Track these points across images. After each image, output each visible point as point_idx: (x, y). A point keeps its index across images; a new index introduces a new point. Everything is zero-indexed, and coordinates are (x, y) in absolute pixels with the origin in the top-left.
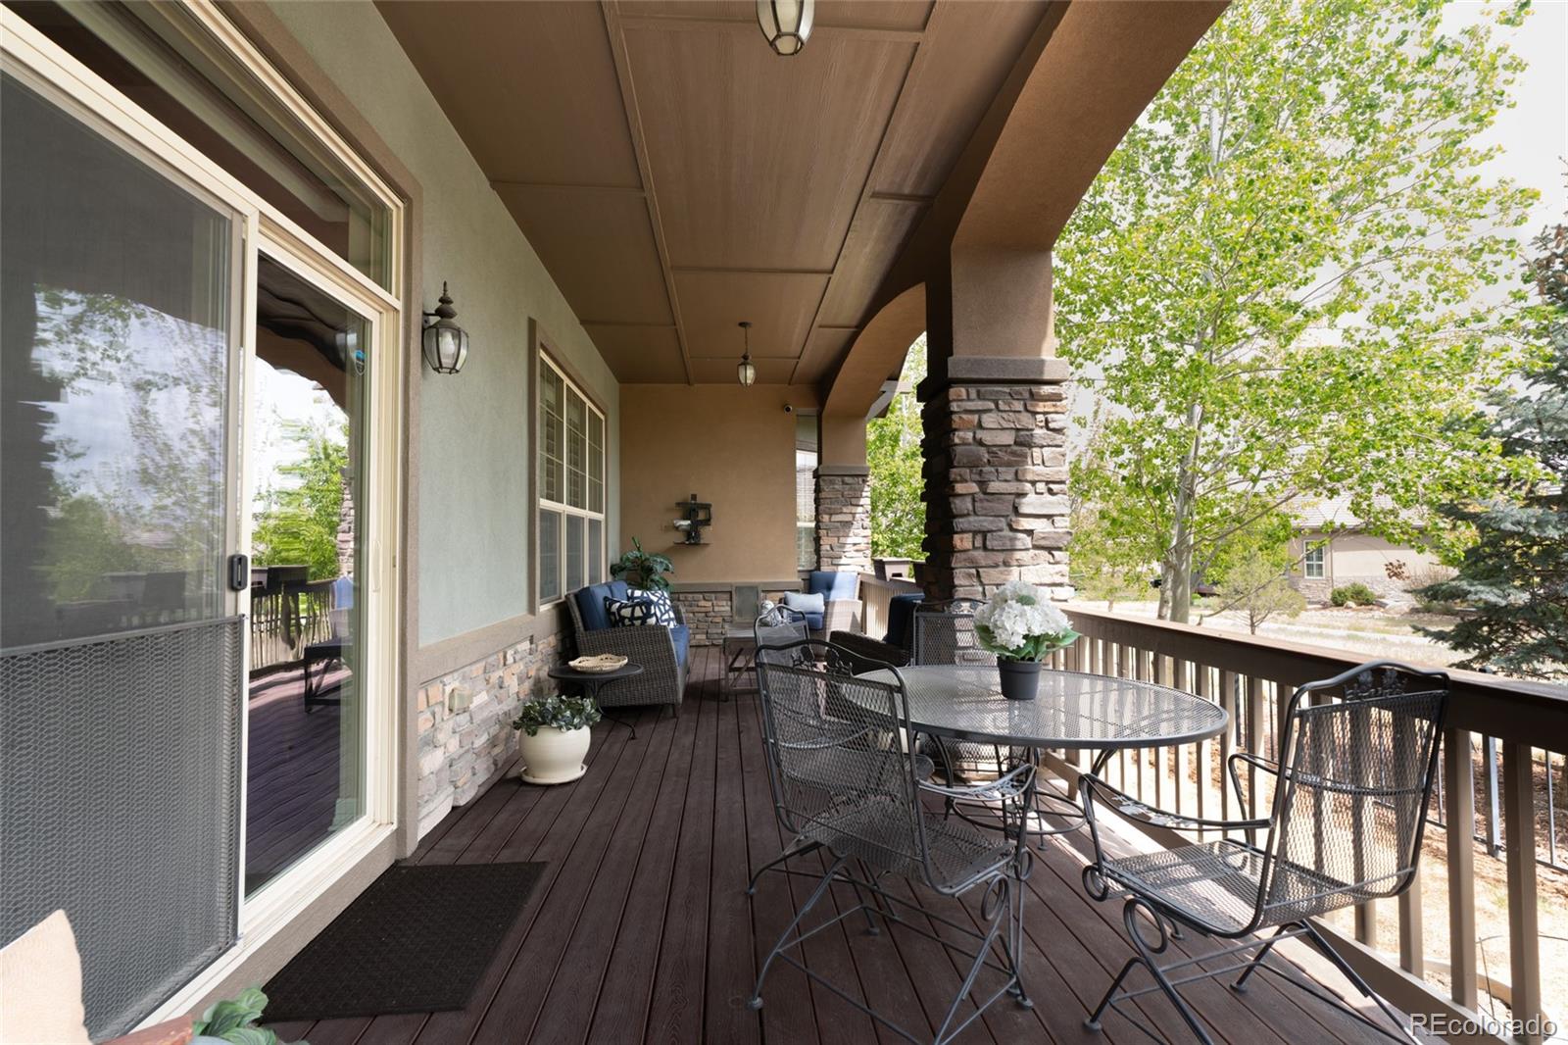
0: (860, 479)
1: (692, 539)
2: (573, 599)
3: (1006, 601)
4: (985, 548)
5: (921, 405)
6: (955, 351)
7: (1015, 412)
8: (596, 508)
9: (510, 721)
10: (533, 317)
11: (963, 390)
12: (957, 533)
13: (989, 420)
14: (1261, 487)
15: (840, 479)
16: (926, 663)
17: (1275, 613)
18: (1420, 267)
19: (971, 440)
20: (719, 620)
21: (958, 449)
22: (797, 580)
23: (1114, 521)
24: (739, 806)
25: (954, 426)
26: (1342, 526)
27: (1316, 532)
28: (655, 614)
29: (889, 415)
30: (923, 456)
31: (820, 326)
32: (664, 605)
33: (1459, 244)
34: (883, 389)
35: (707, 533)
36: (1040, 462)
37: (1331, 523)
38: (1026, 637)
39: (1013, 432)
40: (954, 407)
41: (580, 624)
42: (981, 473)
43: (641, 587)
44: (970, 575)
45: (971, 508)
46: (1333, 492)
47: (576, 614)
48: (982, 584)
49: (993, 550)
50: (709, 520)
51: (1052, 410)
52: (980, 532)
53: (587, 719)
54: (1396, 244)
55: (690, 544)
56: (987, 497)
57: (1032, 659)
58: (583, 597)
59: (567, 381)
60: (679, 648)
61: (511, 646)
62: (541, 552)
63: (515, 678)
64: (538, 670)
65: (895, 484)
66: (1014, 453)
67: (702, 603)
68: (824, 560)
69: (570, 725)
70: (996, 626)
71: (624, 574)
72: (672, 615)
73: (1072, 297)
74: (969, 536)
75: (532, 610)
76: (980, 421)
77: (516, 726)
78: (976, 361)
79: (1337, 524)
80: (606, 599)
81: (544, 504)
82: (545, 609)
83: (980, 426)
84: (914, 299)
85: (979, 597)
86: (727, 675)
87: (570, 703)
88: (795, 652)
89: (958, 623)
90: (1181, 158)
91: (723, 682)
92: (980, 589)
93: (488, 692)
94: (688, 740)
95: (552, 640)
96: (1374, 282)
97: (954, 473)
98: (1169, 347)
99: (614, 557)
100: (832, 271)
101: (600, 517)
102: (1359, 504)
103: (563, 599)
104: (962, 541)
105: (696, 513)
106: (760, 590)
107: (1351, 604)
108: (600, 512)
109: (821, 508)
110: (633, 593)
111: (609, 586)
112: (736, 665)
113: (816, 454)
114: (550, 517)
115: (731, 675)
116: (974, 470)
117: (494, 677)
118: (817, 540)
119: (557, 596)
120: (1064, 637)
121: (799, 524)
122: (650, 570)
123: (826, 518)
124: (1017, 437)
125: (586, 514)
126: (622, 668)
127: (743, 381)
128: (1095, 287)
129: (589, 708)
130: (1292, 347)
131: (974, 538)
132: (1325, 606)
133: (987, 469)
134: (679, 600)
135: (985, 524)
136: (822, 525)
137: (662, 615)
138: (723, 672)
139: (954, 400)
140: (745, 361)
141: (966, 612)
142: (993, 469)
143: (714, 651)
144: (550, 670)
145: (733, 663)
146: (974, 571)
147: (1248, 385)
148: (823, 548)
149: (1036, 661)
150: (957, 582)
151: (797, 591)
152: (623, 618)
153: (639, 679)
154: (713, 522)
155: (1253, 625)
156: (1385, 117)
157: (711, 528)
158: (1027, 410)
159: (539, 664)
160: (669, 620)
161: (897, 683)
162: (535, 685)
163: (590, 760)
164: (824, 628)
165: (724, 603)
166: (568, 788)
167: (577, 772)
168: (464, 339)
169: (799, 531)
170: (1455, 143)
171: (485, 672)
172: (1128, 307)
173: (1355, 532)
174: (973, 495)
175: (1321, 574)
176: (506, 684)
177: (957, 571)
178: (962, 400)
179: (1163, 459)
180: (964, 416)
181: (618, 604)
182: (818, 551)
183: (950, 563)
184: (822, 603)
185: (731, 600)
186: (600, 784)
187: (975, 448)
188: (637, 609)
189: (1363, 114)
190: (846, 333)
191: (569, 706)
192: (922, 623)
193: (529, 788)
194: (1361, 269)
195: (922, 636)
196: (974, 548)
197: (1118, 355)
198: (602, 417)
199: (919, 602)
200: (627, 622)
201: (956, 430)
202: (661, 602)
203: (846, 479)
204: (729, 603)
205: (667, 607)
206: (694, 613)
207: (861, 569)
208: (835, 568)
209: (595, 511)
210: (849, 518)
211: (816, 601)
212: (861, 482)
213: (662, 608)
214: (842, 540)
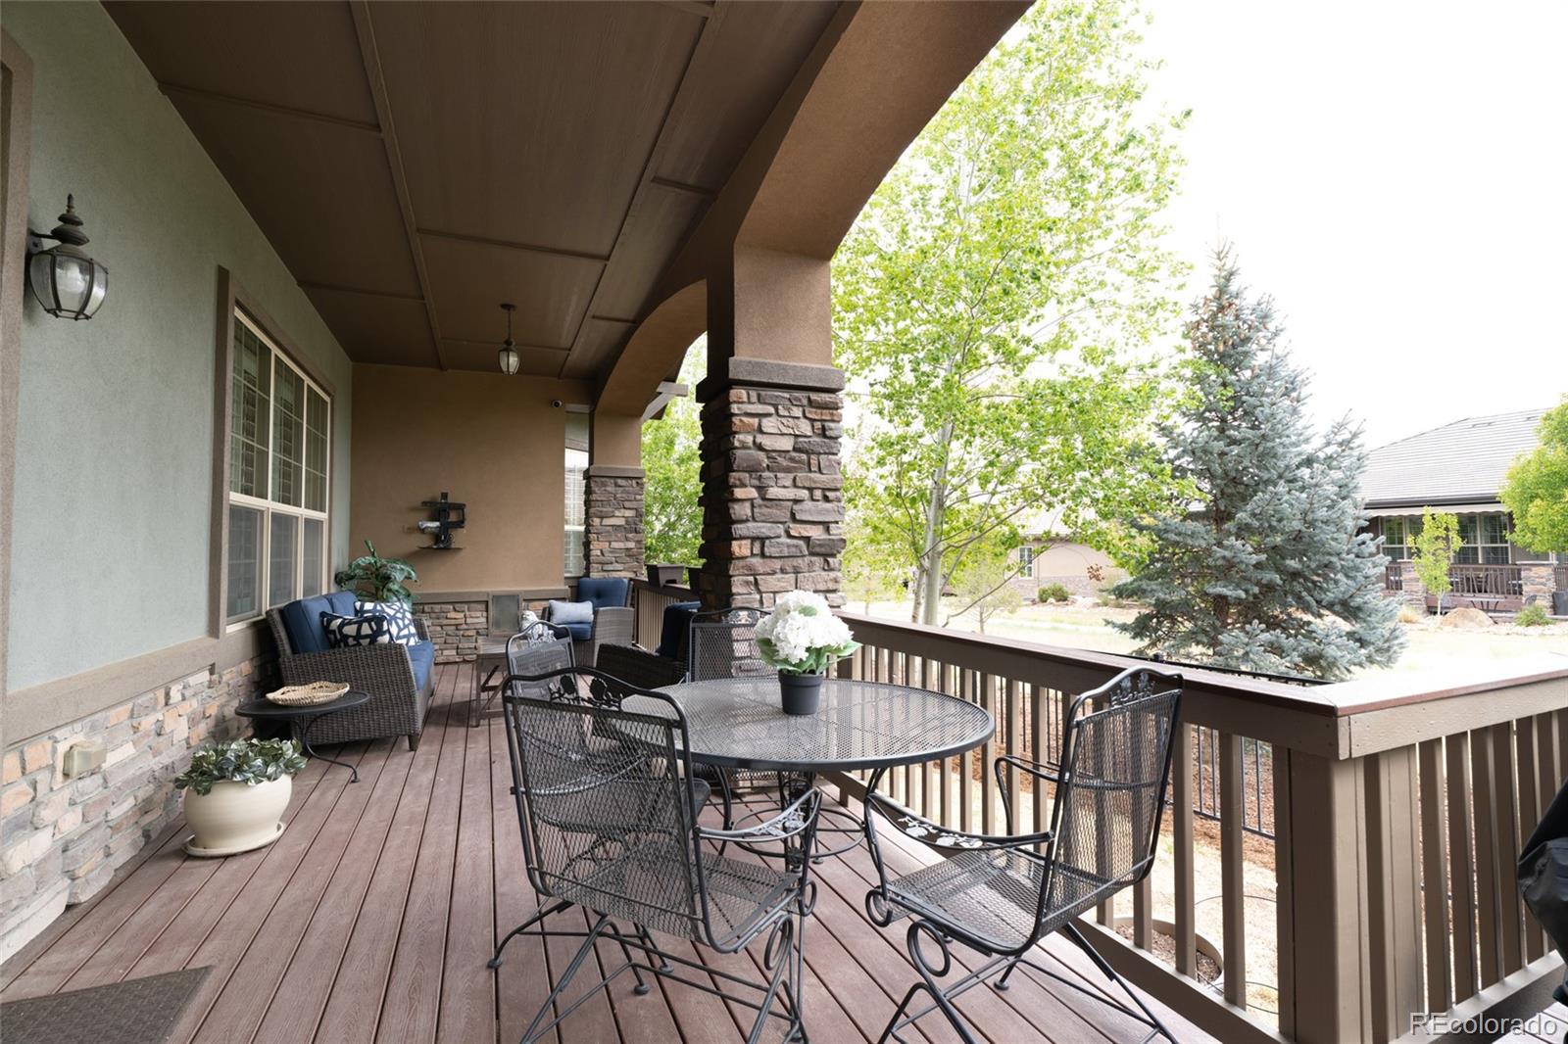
0: (635, 482)
1: (442, 544)
2: (277, 617)
3: (789, 612)
4: (763, 555)
5: (700, 406)
6: (736, 352)
7: (794, 418)
8: (316, 503)
9: (173, 776)
10: (226, 267)
11: (744, 392)
12: (735, 539)
13: (769, 425)
14: (995, 500)
15: (612, 481)
16: (703, 678)
17: (998, 611)
18: (1115, 316)
19: (751, 444)
20: (472, 633)
21: (739, 453)
22: (563, 588)
23: (875, 528)
24: (486, 853)
25: (734, 429)
26: (1057, 535)
27: (1038, 539)
28: (389, 630)
29: (665, 417)
30: (702, 459)
31: (594, 317)
32: (403, 619)
33: (1143, 301)
34: (659, 390)
35: (459, 537)
36: (816, 469)
37: (1049, 532)
38: (808, 650)
39: (792, 439)
40: (735, 408)
41: (287, 647)
42: (760, 478)
43: (375, 597)
44: (747, 583)
45: (750, 514)
46: (1050, 505)
47: (281, 633)
48: (760, 592)
49: (771, 557)
50: (463, 522)
51: (828, 418)
52: (758, 538)
53: (287, 767)
54: (1097, 296)
55: (439, 549)
56: (766, 503)
57: (813, 672)
58: (292, 614)
59: (275, 350)
60: (417, 669)
61: (175, 680)
62: (231, 558)
63: (184, 721)
64: (222, 706)
65: (670, 488)
66: (792, 459)
67: (452, 615)
68: (595, 567)
69: (261, 776)
70: (778, 639)
71: (353, 584)
72: (413, 630)
73: (843, 314)
74: (749, 542)
75: (214, 630)
76: (760, 425)
77: (180, 784)
78: (757, 363)
79: (1053, 534)
80: (323, 614)
81: (236, 498)
82: (234, 629)
83: (760, 430)
84: (694, 295)
85: (756, 605)
86: (478, 695)
87: (263, 748)
88: (555, 684)
89: (735, 632)
90: (936, 196)
91: (474, 704)
92: (758, 597)
93: (134, 744)
94: (426, 778)
95: (246, 667)
96: (1083, 327)
97: (734, 477)
98: (925, 368)
99: (340, 562)
100: (608, 258)
101: (323, 516)
102: (1069, 516)
103: (264, 616)
104: (740, 548)
105: (447, 516)
106: (521, 599)
107: (1052, 600)
108: (322, 510)
109: (592, 510)
110: (362, 606)
111: (329, 598)
112: (492, 683)
113: (587, 454)
114: (246, 518)
115: (484, 696)
116: (754, 475)
117: (148, 723)
118: (587, 544)
119: (255, 612)
120: (845, 648)
121: (567, 527)
122: (387, 579)
123: (596, 521)
124: (796, 443)
125: (302, 512)
126: (340, 699)
127: (504, 369)
128: (863, 306)
129: (290, 752)
130: (1025, 375)
131: (752, 544)
132: (1034, 602)
133: (766, 474)
134: (423, 612)
135: (763, 530)
136: (592, 529)
137: (400, 630)
138: (474, 692)
139: (735, 402)
140: (507, 347)
141: (743, 622)
142: (772, 475)
143: (467, 668)
144: (241, 707)
145: (487, 681)
146: (751, 579)
147: (988, 408)
148: (593, 553)
149: (818, 673)
150: (734, 590)
151: (563, 599)
152: (345, 637)
153: (365, 708)
154: (466, 523)
155: (982, 621)
156: (1092, 188)
157: (464, 531)
158: (805, 417)
159: (223, 700)
160: (408, 637)
161: (677, 717)
162: (216, 726)
163: (292, 816)
164: (593, 638)
165: (479, 614)
166: (255, 857)
167: (272, 835)
168: (99, 276)
169: (567, 535)
170: (1143, 217)
171: (132, 716)
172: (891, 329)
173: (1066, 540)
174: (752, 500)
175: (1030, 575)
176: (167, 729)
177: (735, 579)
178: (742, 403)
179: (919, 472)
180: (745, 419)
181: (340, 620)
182: (587, 556)
183: (728, 570)
184: (591, 612)
185: (487, 611)
186: (305, 845)
187: (754, 452)
188: (365, 626)
189: (1076, 182)
190: (621, 327)
191: (261, 752)
192: (698, 633)
193: (197, 863)
194: (1074, 315)
195: (698, 648)
196: (753, 555)
197: (882, 372)
198: (328, 399)
199: (695, 611)
200: (351, 641)
201: (736, 433)
202: (399, 615)
203: (619, 481)
204: (485, 614)
205: (407, 622)
206: (442, 626)
207: (632, 575)
208: (605, 574)
209: (315, 509)
210: (622, 522)
211: (584, 610)
212: (635, 485)
213: (400, 622)
214: (615, 545)
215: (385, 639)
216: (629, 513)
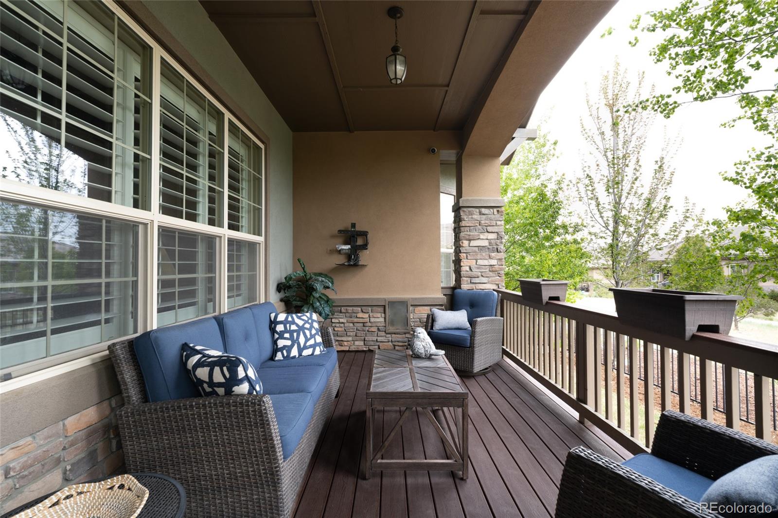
0: (495, 210)
1: (352, 262)
2: (123, 353)
8: (255, 231)
15: (478, 210)
20: (375, 329)
22: (440, 296)
32: (310, 329)
35: (364, 257)
43: (294, 308)
47: (128, 375)
50: (366, 245)
55: (350, 265)
58: (142, 349)
59: (228, 115)
67: (361, 315)
68: (464, 280)
71: (291, 290)
72: (319, 339)
80: (184, 347)
101: (260, 239)
105: (356, 240)
106: (410, 305)
108: (259, 234)
109: (462, 234)
110: (276, 317)
118: (457, 262)
121: (439, 250)
122: (312, 289)
123: (465, 243)
125: (245, 236)
134: (341, 312)
136: (462, 250)
137: (307, 340)
148: (463, 269)
151: (442, 307)
152: (202, 382)
154: (369, 246)
157: (368, 252)
160: (314, 346)
165: (379, 315)
169: (440, 256)
182: (458, 271)
184: (466, 319)
185: (385, 313)
198: (262, 146)
203: (483, 210)
204: (383, 315)
205: (314, 332)
206: (353, 323)
207: (495, 287)
208: (473, 286)
209: (254, 234)
210: (485, 243)
211: (460, 317)
212: (496, 213)
213: (307, 332)
214: (480, 262)
215: (244, 388)
216: (492, 236)
